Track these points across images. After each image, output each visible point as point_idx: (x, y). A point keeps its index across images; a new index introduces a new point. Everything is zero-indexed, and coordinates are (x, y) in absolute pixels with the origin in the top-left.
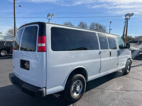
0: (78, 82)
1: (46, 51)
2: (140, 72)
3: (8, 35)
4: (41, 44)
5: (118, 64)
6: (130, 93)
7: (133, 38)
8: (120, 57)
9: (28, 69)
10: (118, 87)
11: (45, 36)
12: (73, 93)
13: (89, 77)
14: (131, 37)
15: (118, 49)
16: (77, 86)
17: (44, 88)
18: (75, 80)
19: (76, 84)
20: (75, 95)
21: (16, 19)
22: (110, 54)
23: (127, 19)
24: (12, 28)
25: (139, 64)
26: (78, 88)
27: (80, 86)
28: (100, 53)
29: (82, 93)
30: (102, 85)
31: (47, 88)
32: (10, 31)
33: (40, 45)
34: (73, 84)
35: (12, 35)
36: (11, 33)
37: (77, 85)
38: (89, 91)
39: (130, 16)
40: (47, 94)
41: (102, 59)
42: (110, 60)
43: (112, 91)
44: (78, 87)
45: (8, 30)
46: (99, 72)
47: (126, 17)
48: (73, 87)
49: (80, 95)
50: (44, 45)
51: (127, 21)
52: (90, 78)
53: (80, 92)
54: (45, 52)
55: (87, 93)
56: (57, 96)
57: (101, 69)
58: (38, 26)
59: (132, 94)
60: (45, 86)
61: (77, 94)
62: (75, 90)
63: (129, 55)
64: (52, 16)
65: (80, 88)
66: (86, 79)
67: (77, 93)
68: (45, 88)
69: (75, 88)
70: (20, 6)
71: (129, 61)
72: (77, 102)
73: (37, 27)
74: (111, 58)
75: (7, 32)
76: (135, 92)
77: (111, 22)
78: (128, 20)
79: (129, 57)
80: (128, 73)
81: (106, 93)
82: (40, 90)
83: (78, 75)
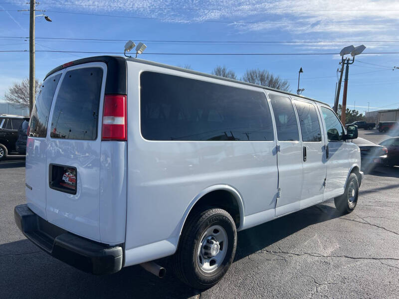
0: (216, 231)
1: (125, 140)
2: (384, 208)
3: (12, 100)
4: (113, 119)
5: (324, 184)
6: (358, 263)
7: (361, 115)
8: (329, 163)
9: (74, 192)
10: (325, 247)
11: (125, 95)
12: (201, 262)
13: (245, 218)
14: (357, 113)
15: (325, 141)
16: (213, 243)
17: (120, 245)
18: (206, 226)
19: (210, 238)
20: (207, 268)
21: (34, 55)
22: (305, 154)
23: (346, 63)
24: (22, 80)
25: (379, 186)
26: (215, 249)
27: (221, 244)
28: (277, 149)
29: (225, 264)
30: (280, 242)
31: (127, 246)
32: (17, 91)
33: (108, 121)
34: (200, 235)
35: (21, 100)
36: (19, 97)
37: (213, 239)
38: (246, 259)
39: (356, 54)
40: (126, 265)
41: (282, 169)
42: (303, 171)
43: (310, 259)
44: (216, 245)
45: (12, 87)
46: (273, 204)
47: (345, 57)
48: (201, 244)
49: (219, 267)
50: (120, 121)
51: (347, 67)
52: (249, 220)
53: (220, 260)
54: (123, 143)
55: (239, 264)
56: (156, 271)
57: (278, 195)
58: (104, 66)
59: (365, 268)
60: (123, 242)
61: (211, 265)
62: (206, 255)
63: (353, 160)
64: (137, 49)
65: (221, 249)
66: (238, 224)
67: (212, 263)
68: (123, 245)
69: (206, 248)
70: (46, 18)
71: (353, 174)
72: (210, 289)
73: (100, 70)
74: (306, 165)
75: (8, 93)
76: (373, 261)
77: (301, 71)
78: (348, 64)
79: (354, 165)
80: (352, 210)
81: (293, 265)
82: (107, 250)
83: (214, 210)
